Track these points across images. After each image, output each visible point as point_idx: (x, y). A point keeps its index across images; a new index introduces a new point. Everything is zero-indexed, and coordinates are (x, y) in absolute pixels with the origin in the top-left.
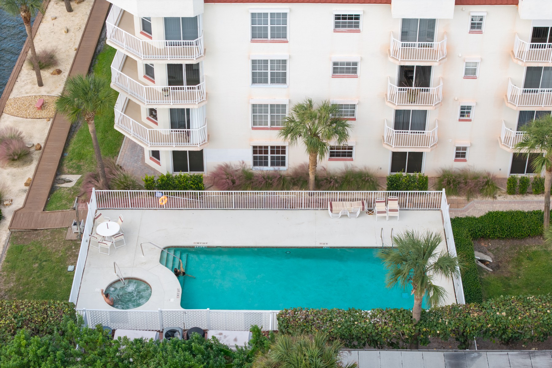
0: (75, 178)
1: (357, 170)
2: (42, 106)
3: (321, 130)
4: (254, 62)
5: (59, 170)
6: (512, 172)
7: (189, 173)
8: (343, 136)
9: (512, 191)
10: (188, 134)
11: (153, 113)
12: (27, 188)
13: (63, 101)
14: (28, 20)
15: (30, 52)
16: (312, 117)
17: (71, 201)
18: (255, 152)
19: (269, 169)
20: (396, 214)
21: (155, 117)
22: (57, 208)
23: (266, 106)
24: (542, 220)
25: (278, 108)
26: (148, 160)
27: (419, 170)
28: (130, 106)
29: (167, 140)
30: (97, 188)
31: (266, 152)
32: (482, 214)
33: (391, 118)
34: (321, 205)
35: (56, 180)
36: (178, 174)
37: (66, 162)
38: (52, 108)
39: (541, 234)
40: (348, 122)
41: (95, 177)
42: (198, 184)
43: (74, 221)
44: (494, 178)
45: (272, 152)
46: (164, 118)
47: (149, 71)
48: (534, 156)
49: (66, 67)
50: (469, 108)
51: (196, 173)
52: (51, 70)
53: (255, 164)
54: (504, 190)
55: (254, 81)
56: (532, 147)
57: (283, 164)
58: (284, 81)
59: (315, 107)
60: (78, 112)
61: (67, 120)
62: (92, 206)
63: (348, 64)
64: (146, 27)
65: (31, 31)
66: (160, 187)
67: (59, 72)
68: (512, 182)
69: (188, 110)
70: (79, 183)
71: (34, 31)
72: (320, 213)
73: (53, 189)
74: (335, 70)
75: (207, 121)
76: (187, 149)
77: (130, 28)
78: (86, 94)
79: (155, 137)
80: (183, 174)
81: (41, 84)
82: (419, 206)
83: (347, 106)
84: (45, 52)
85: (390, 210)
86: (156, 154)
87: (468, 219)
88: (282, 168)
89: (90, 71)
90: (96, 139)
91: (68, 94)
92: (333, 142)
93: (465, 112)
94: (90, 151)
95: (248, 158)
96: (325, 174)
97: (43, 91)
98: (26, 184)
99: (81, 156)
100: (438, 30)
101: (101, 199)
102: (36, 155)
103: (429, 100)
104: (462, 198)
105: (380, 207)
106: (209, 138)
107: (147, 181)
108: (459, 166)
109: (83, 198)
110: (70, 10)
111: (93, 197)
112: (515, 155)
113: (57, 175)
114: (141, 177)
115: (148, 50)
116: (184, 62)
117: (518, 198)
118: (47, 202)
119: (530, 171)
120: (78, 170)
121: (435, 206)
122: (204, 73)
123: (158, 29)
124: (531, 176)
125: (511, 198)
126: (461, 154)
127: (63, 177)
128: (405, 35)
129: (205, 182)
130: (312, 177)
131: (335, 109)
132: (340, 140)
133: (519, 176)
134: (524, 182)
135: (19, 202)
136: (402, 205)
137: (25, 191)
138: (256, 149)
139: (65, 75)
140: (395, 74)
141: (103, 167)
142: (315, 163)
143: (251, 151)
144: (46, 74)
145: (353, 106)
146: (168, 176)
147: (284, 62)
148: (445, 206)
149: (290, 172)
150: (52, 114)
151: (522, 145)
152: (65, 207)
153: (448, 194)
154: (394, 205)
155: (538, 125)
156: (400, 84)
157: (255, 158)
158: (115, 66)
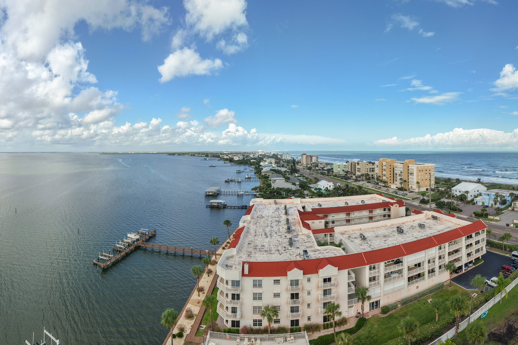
0: (204, 326)
1: (281, 327)
2: (198, 303)
3: (271, 314)
4: (254, 293)
5: (201, 324)
6: (324, 322)
7: (236, 328)
8: (277, 316)
9: (324, 328)
10: (236, 315)
11: (227, 308)
12: (191, 327)
13: (204, 302)
14: (198, 278)
15: (197, 286)
16: (269, 310)
17: (202, 334)
18: (254, 321)
19: (257, 327)
20: (293, 341)
21: (228, 309)
22: (198, 336)
23: (257, 307)
24: (334, 336)
25: (260, 307)
26: (225, 323)
27: (298, 325)
28: (222, 306)
29: (230, 316)
30: (210, 331)
31: (257, 322)
32: (317, 338)
33: (290, 309)
34: (272, 339)
35: (199, 326)
36: (232, 328)
37: (203, 321)
38: (201, 303)
39: (335, 341)
40: (278, 311)
41: (210, 327)
42: (238, 332)
43: (203, 341)
44: (319, 325)
45: (258, 322)
46: (230, 310)
47: (227, 295)
48: (329, 316)
49: (206, 292)
50: (310, 304)
51: (238, 328)
52: (202, 292)
53: (254, 325)
54: (322, 328)
55: (254, 299)
56: (328, 313)
57: (261, 326)
58: (261, 299)
59: (270, 307)
60: (208, 306)
61: (204, 307)
62: (208, 336)
63: (278, 294)
64: (227, 282)
65: (198, 281)
66: (228, 332)
67: (204, 293)
68: (324, 325)
69: (236, 307)
70: (205, 328)
71: (199, 281)
72: (272, 342)
73: (198, 329)
74: (274, 296)
75: (241, 311)
76: (236, 320)
77: (223, 283)
78: (210, 300)
79: (227, 316)
80: (234, 328)
81: (199, 296)
82: (299, 337)
83: (278, 306)
84: (201, 287)
85: (292, 340)
86: (227, 321)
87: (313, 340)
88: (261, 327)
89: (212, 294)
90: (211, 314)
91: (205, 300)
92: (275, 318)
93: (309, 305)
94: (209, 318)
95: (252, 323)
96: (273, 328)
97: (199, 298)
98: (191, 326)
99: (207, 320)
100: (300, 282)
101: (211, 334)
102: (195, 317)
103: (299, 303)
104: (311, 333)
105: (288, 339)
106: (242, 317)
107: (224, 330)
108: (308, 323)
109: (206, 333)
110: (209, 276)
111: (209, 334)
112: (324, 316)
113: (200, 325)
114: (222, 328)
115: (227, 289)
116: (236, 293)
117: (326, 330)
118: (196, 333)
119: (328, 321)
120: (206, 324)
121: (304, 337)
122: (241, 296)
123: (230, 283)
124: (329, 322)
125: (325, 330)
126: (309, 319)
127: (201, 325)
128: (291, 285)
129: (240, 331)
130: (269, 330)
131: (275, 307)
132: (277, 317)
133: (326, 323)
134: (327, 324)
135: (188, 332)
136: (295, 338)
137: (191, 328)
138: (255, 321)
139: (206, 294)
140: (290, 296)
141: (212, 324)
142: (270, 325)
143: (253, 321)
144: (201, 293)
145: (279, 306)
146: (230, 329)
147: (261, 293)
148: (307, 337)
149: (263, 328)
150: (201, 305)
151: (325, 313)
152: (201, 336)
153: (307, 332)
154: (292, 338)
155: (329, 306)
156: (291, 299)
157: (254, 323)
158: (218, 293)
